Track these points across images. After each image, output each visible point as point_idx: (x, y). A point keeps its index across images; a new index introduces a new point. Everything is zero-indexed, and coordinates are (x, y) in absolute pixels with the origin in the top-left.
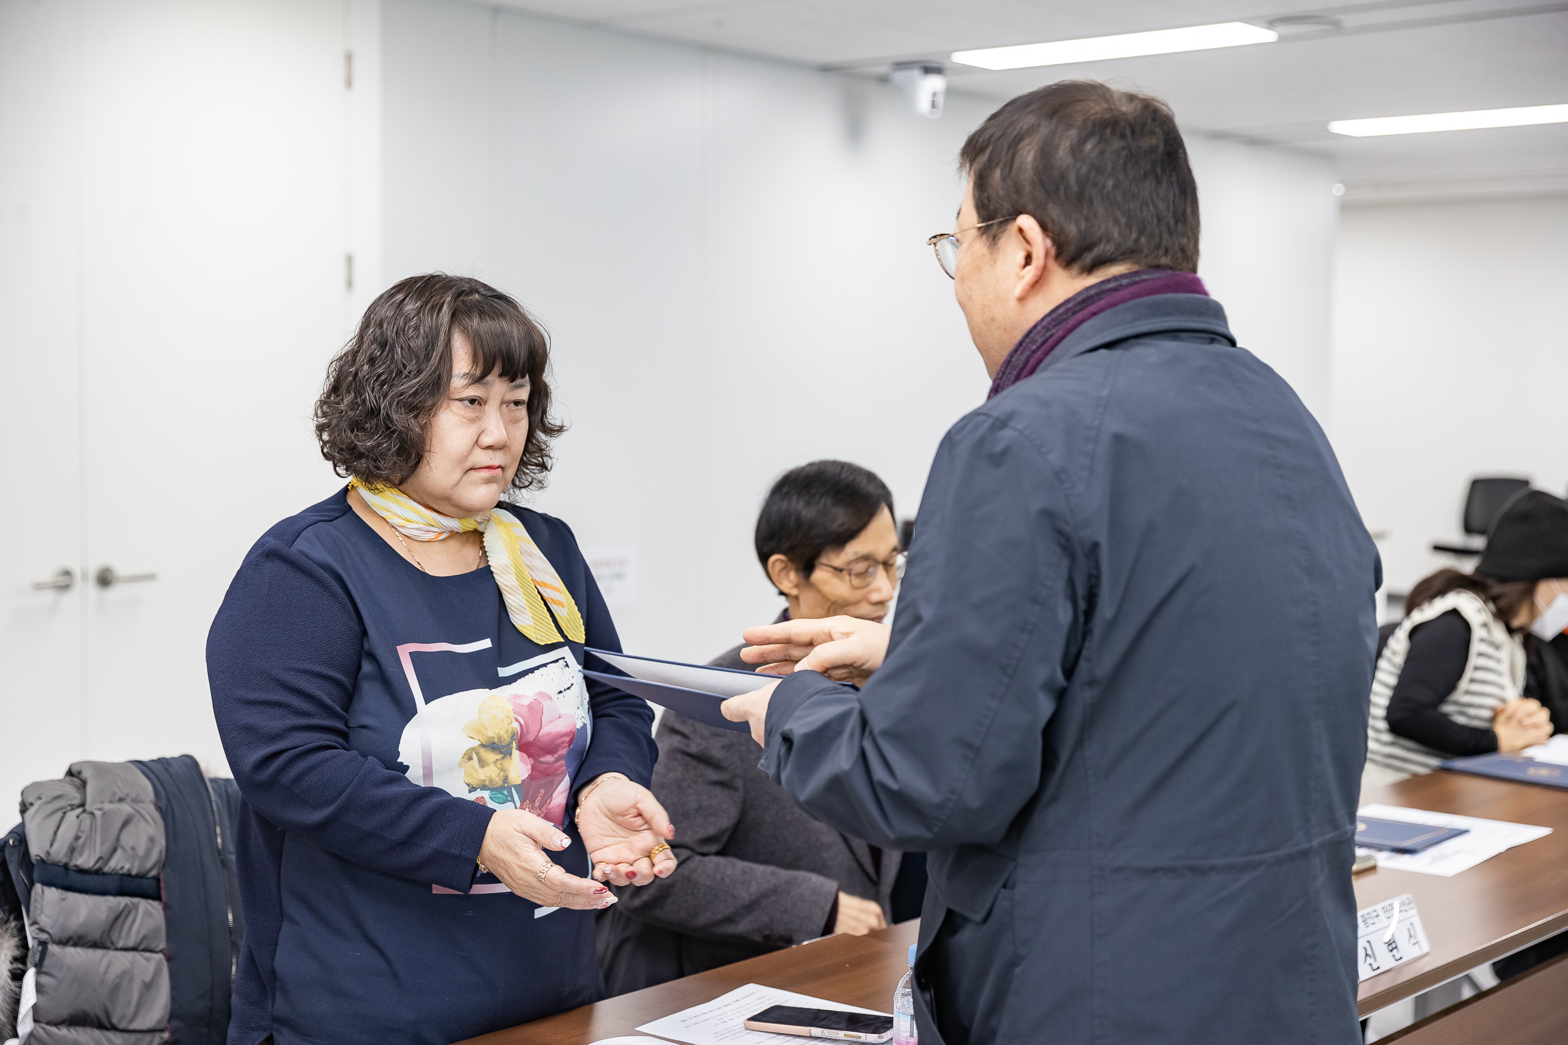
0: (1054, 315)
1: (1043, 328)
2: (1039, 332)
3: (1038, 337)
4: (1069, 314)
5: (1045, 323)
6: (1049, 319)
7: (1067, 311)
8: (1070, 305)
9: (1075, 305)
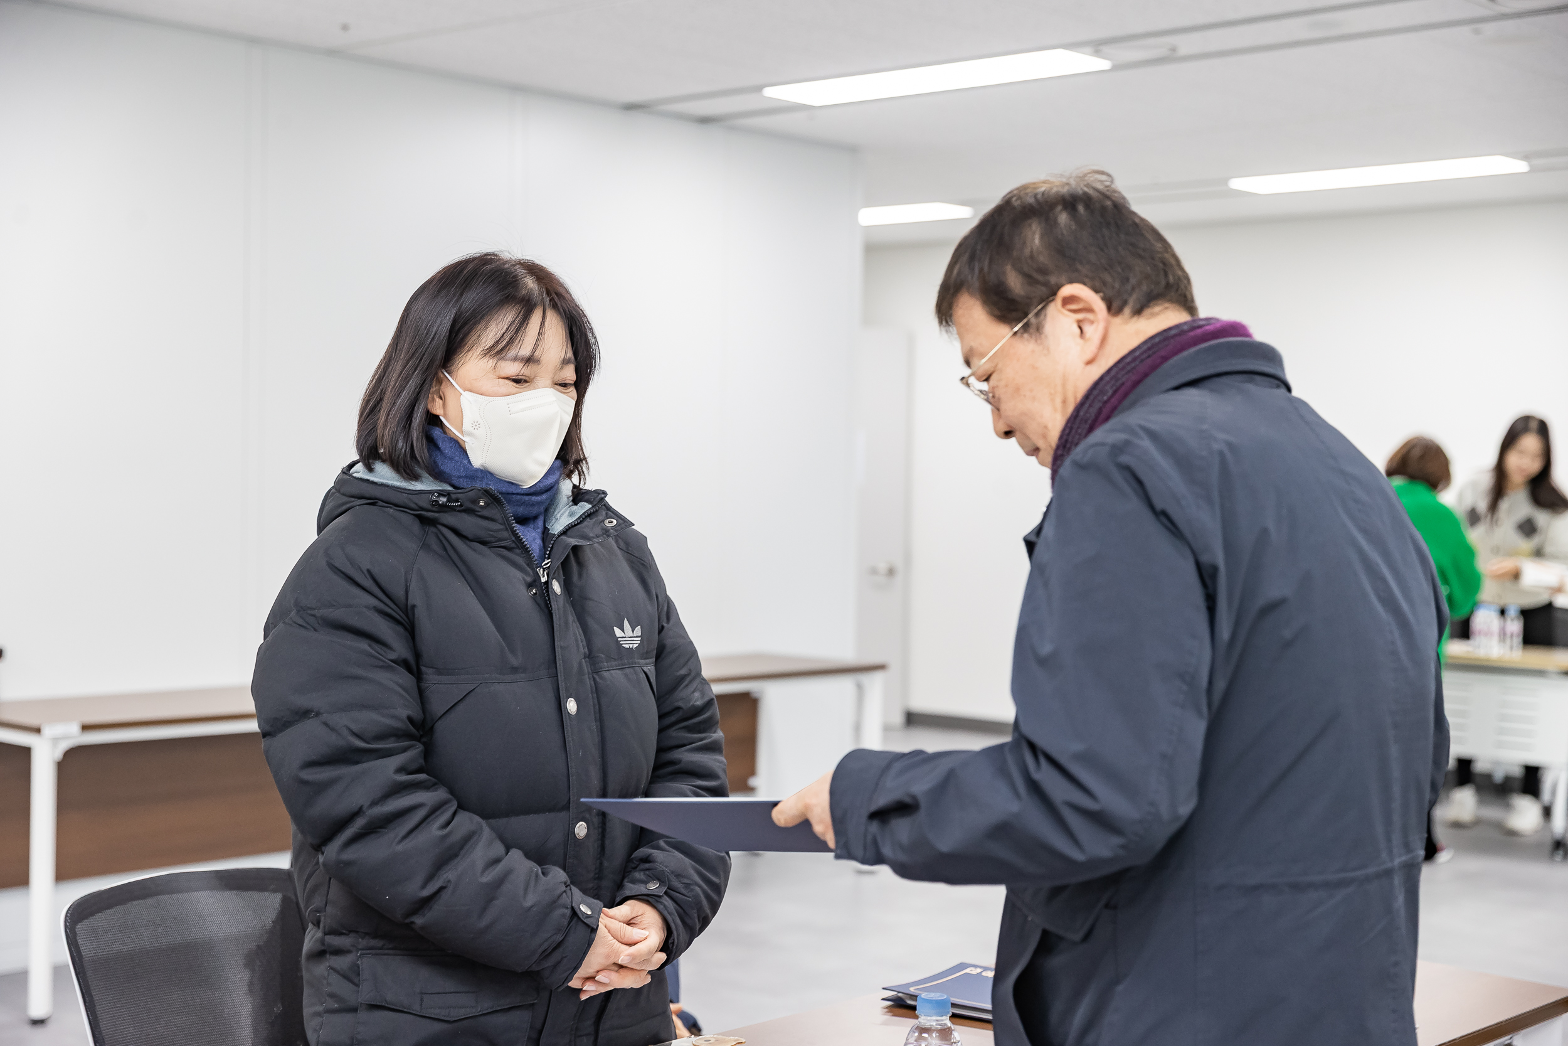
0: (1121, 365)
1: (1111, 379)
2: (1108, 382)
3: (1108, 388)
4: (1137, 362)
5: (1113, 373)
6: (1115, 370)
7: (1134, 359)
8: (1137, 353)
9: (1142, 354)
